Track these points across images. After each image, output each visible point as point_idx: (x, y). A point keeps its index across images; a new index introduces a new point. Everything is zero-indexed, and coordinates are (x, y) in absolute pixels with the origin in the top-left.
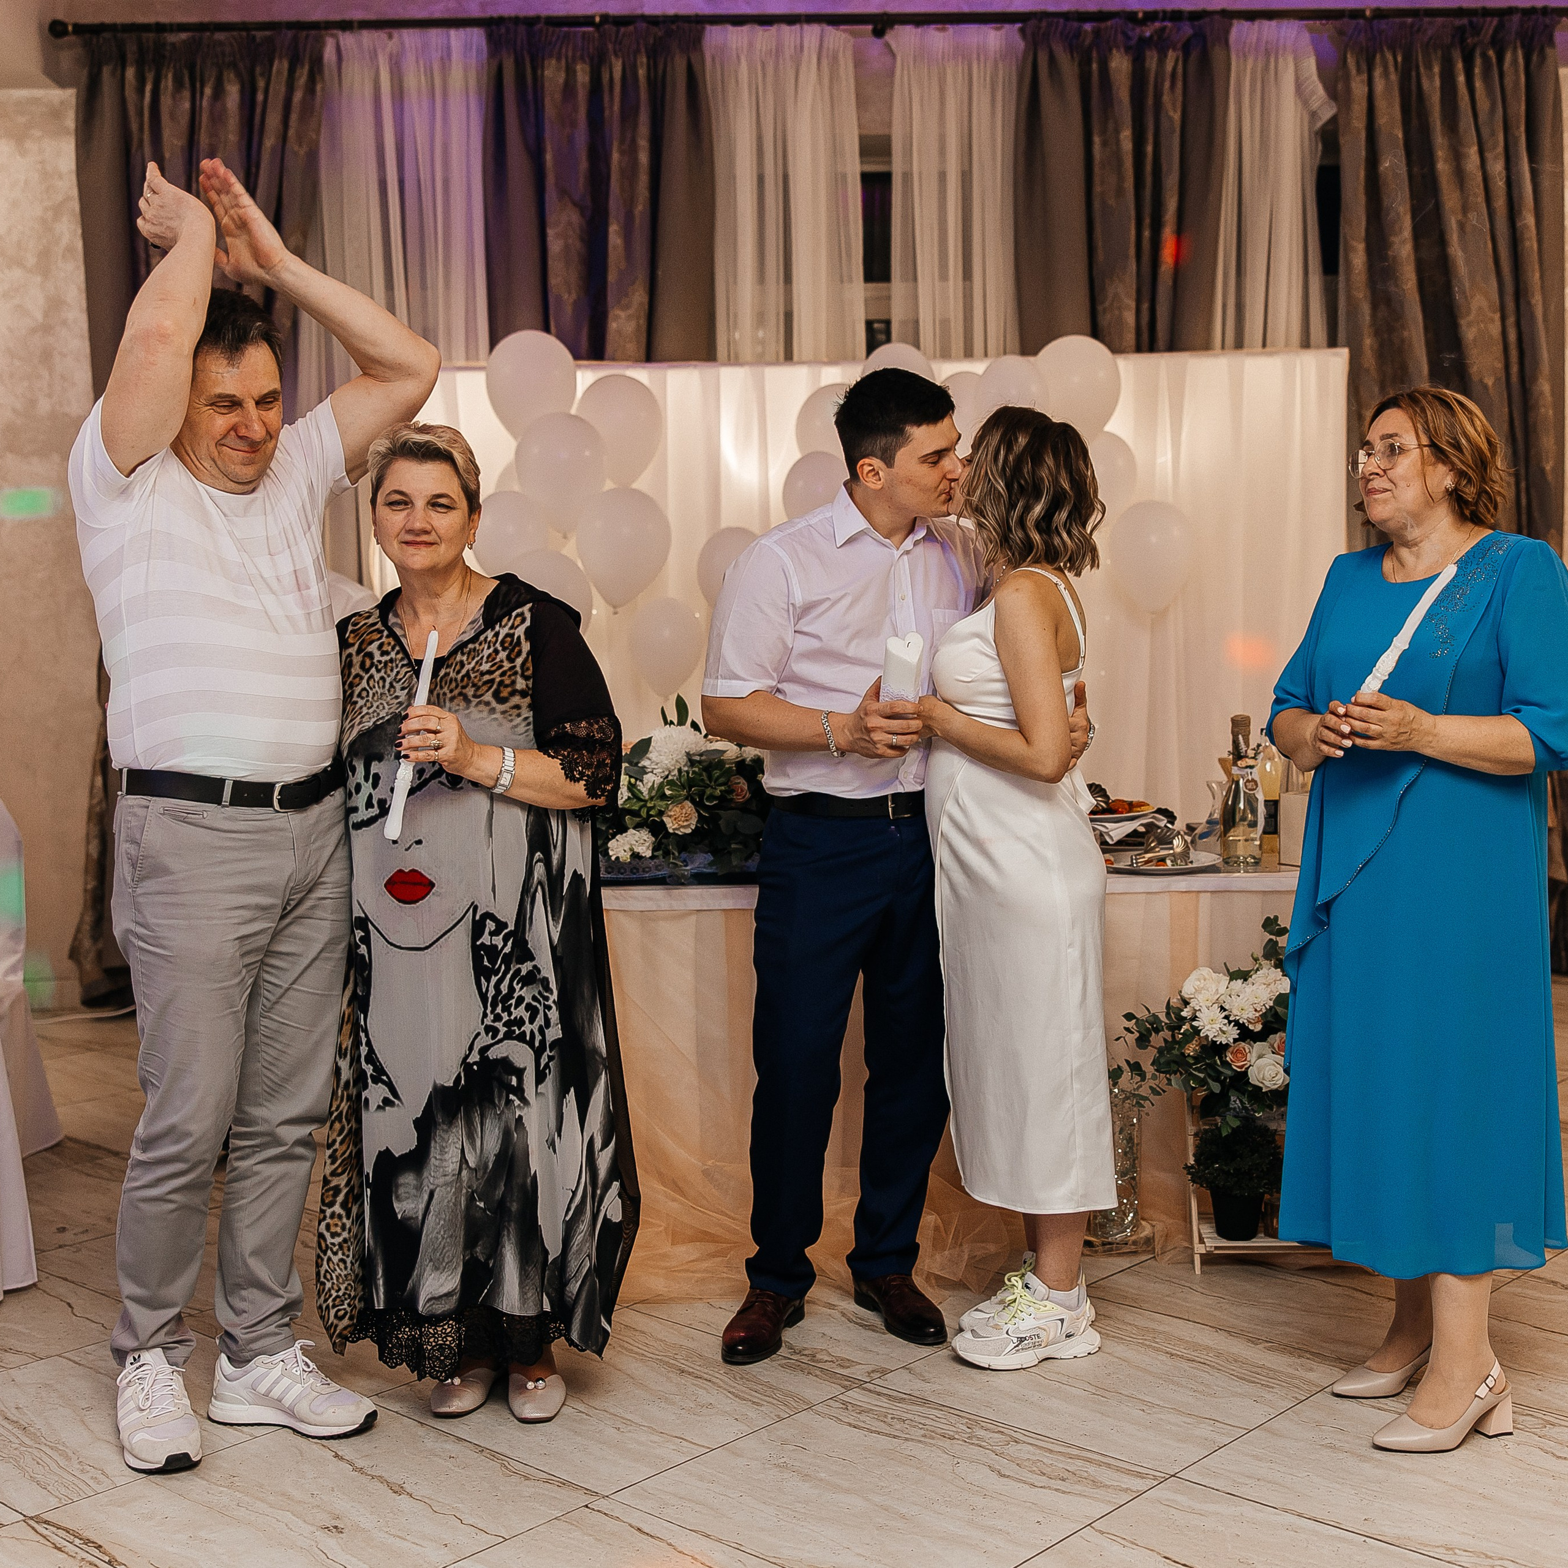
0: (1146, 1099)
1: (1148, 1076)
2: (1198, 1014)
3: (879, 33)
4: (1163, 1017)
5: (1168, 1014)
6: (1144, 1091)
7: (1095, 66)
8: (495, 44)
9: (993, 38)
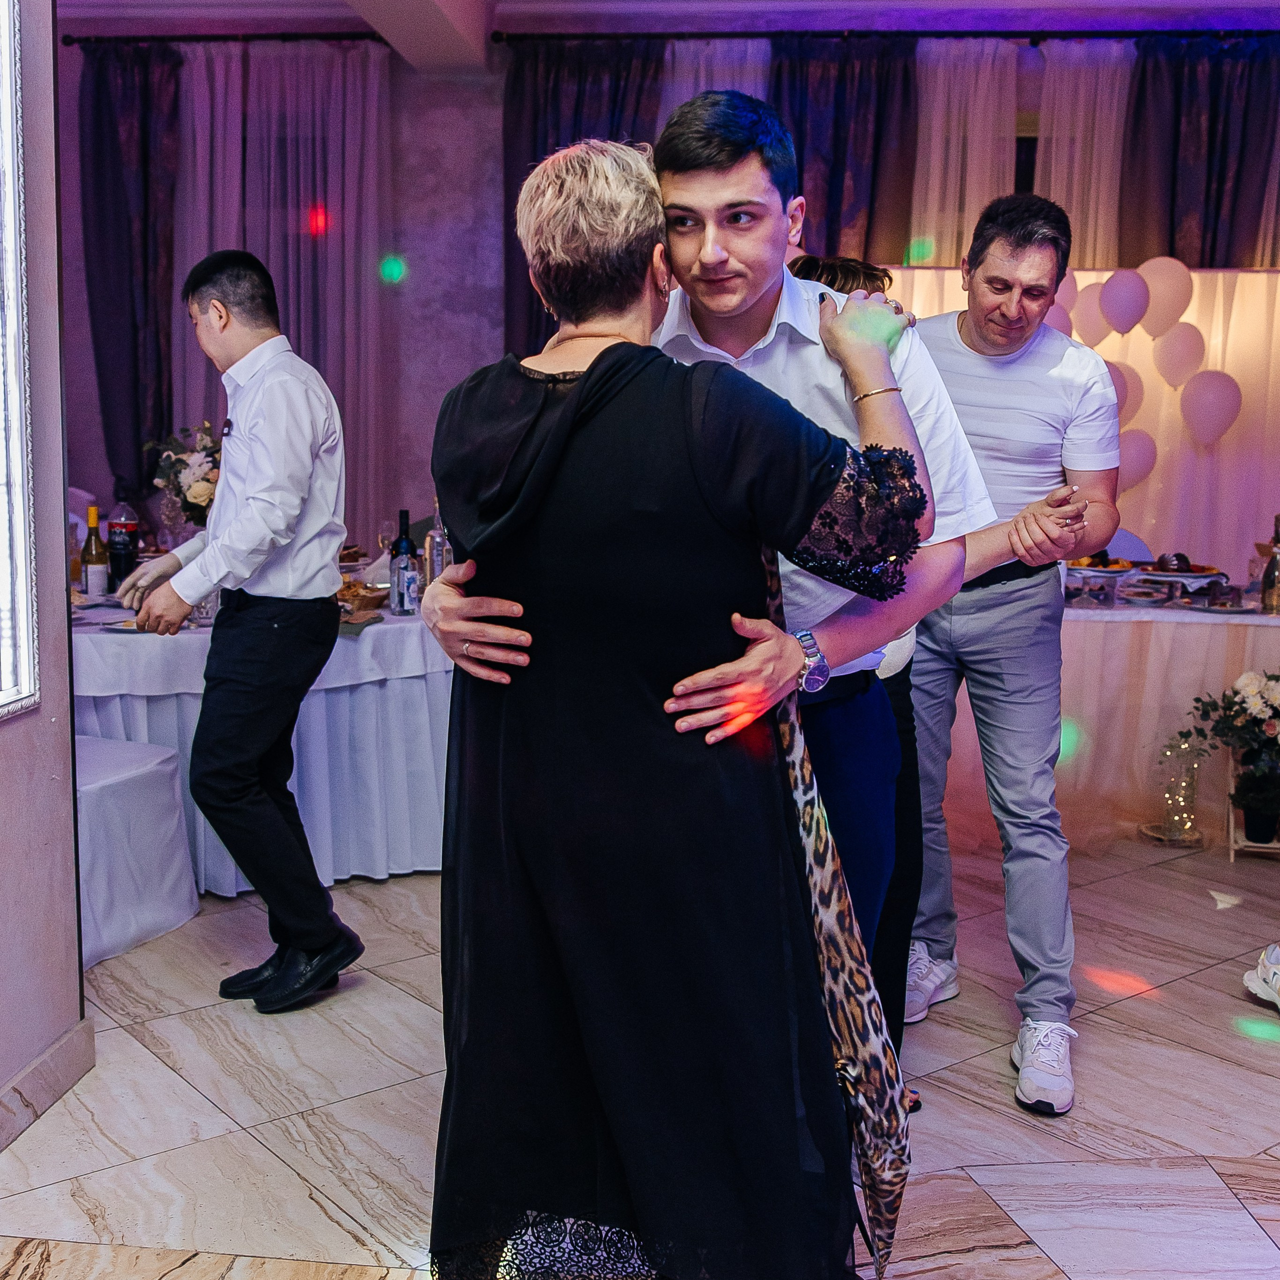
0: (1205, 751)
1: (1209, 737)
2: (1247, 700)
3: (1035, 44)
4: (1220, 703)
5: (1223, 700)
6: (1206, 746)
7: (1186, 69)
8: (777, 49)
9: (1115, 49)
